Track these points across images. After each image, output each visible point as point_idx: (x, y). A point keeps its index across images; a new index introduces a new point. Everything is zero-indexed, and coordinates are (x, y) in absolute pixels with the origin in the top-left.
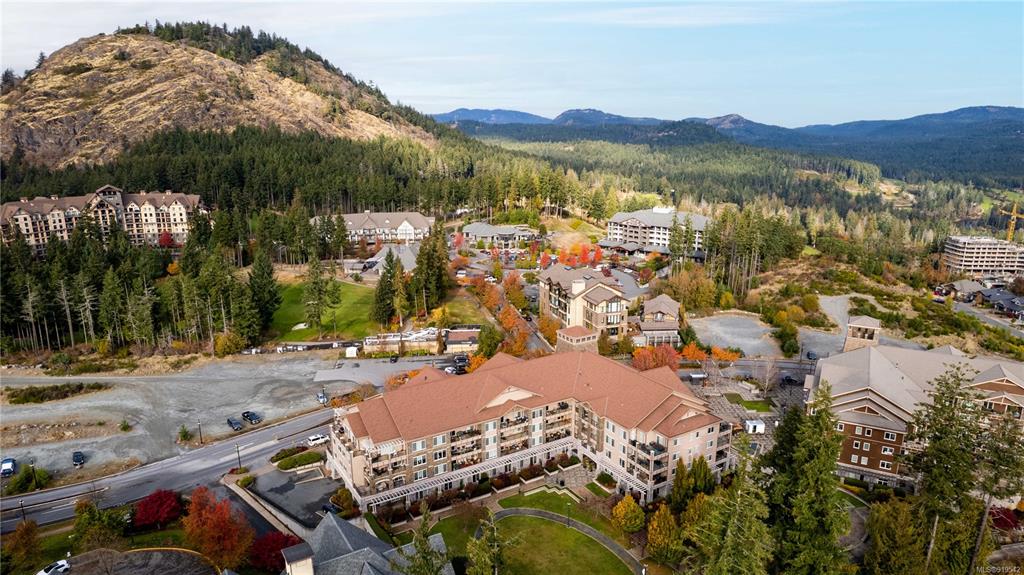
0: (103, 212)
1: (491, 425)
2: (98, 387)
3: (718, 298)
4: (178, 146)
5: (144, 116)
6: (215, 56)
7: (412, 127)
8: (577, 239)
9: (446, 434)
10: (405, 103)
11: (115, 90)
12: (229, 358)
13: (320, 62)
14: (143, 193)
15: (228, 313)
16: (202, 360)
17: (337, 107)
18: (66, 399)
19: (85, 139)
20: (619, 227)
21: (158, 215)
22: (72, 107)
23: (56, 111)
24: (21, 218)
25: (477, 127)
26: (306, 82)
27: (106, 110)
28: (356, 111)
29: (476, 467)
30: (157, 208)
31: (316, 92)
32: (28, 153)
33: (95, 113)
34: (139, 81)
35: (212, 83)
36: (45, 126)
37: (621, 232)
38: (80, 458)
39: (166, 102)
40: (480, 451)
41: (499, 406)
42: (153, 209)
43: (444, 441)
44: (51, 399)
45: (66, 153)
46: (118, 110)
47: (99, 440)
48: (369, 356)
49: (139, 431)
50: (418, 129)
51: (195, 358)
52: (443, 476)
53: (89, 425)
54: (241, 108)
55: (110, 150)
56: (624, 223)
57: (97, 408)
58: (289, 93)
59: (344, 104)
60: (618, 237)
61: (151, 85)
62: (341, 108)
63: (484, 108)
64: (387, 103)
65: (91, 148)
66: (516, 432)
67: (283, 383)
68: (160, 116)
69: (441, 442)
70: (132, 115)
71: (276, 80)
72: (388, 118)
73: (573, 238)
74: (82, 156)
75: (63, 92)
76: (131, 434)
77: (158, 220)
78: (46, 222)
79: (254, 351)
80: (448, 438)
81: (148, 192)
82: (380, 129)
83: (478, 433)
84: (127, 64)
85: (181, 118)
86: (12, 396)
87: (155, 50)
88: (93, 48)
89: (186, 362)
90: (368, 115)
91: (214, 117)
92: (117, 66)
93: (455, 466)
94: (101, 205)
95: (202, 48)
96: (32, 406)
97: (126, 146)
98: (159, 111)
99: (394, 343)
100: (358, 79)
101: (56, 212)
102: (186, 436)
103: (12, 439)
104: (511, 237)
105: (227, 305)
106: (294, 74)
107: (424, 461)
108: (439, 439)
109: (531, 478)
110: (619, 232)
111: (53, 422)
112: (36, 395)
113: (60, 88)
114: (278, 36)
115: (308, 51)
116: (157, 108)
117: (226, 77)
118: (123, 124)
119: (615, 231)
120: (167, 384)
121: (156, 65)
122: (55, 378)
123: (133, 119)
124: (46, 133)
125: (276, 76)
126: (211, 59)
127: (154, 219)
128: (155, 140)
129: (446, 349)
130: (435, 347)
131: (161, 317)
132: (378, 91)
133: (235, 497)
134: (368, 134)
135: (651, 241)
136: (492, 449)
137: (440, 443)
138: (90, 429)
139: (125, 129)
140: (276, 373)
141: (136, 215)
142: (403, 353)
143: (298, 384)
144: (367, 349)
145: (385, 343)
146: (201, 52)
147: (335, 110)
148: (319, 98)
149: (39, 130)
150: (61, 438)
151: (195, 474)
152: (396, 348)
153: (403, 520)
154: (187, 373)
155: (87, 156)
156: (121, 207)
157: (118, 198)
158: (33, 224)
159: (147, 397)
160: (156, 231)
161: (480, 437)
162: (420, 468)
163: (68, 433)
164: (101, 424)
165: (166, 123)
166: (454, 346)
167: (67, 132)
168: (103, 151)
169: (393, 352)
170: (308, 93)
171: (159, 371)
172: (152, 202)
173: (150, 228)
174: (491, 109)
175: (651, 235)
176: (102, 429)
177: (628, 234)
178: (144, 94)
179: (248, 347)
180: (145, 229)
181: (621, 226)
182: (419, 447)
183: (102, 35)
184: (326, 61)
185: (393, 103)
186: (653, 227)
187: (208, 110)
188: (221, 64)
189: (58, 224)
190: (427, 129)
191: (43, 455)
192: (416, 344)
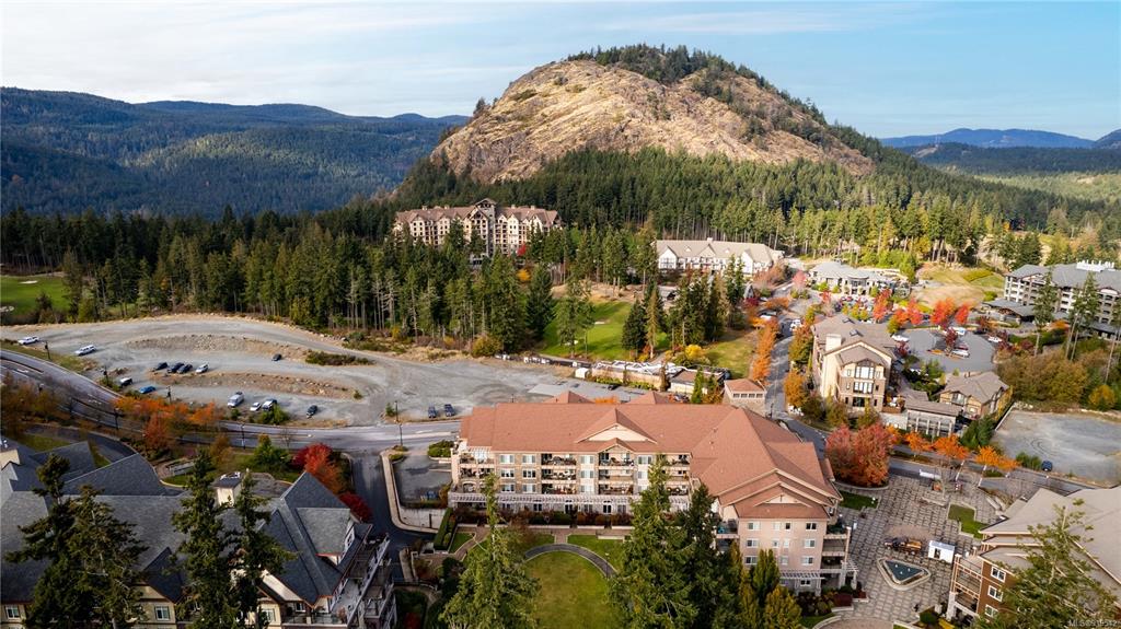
0: (479, 222)
1: (588, 458)
2: (365, 362)
3: (1087, 392)
4: (583, 164)
5: (564, 136)
6: (641, 77)
7: (847, 150)
8: (961, 294)
9: (538, 455)
10: (845, 123)
11: (547, 113)
12: (481, 359)
13: (753, 80)
14: (513, 207)
15: (489, 318)
16: (459, 356)
17: (756, 127)
18: (340, 367)
19: (515, 158)
20: (1019, 284)
21: (520, 228)
22: (513, 129)
23: (500, 133)
24: (418, 223)
25: (964, 152)
26: (729, 101)
27: (537, 131)
28: (779, 132)
29: (569, 497)
30: (520, 222)
31: (737, 111)
32: (475, 169)
33: (528, 134)
34: (568, 104)
35: (632, 104)
36: (491, 146)
37: (1022, 290)
38: (315, 410)
39: (586, 123)
40: (574, 482)
41: (604, 442)
42: (517, 221)
43: (533, 461)
44: (330, 364)
45: (501, 170)
46: (545, 131)
47: (337, 401)
48: (594, 380)
49: (365, 401)
50: (854, 153)
51: (454, 354)
52: (531, 496)
53: (336, 388)
54: (655, 128)
55: (531, 167)
56: (1026, 279)
57: (350, 377)
58: (708, 112)
59: (766, 124)
60: (1017, 296)
61: (577, 108)
62: (761, 128)
63: (993, 128)
64: (823, 122)
65: (518, 165)
66: (624, 474)
67: (503, 388)
68: (577, 137)
69: (531, 462)
70: (555, 135)
71: (698, 100)
72: (817, 140)
73: (954, 292)
74: (510, 172)
75: (510, 116)
76: (358, 402)
77: (520, 232)
78: (435, 228)
79: (505, 356)
80: (539, 459)
81: (517, 206)
82: (804, 152)
83: (574, 463)
84: (563, 88)
85: (595, 138)
86: (310, 357)
87: (588, 75)
88: (542, 75)
89: (443, 356)
90: (793, 136)
91: (626, 137)
92: (555, 91)
93: (546, 488)
94: (477, 215)
95: (631, 70)
96: (317, 366)
97: (543, 164)
98: (577, 132)
99: (619, 370)
100: (793, 96)
101: (444, 220)
102: (392, 413)
103: (287, 387)
104: (864, 281)
105: (488, 310)
106: (718, 93)
107: (512, 475)
108: (529, 457)
109: (619, 525)
110: (1018, 290)
111: (317, 381)
112: (321, 359)
113: (508, 113)
114: (712, 54)
115: (743, 68)
116: (576, 128)
117: (646, 98)
118: (546, 144)
119: (1014, 289)
120: (414, 369)
121: (585, 89)
122: (347, 349)
123: (555, 140)
124: (490, 152)
125: (699, 95)
126: (636, 80)
127: (516, 231)
128: (565, 159)
129: (669, 386)
130: (658, 384)
131: (440, 314)
132: (814, 110)
133: (380, 467)
134: (788, 157)
135: (1063, 306)
136: (589, 484)
137: (529, 462)
138: (336, 391)
139: (546, 149)
140: (505, 379)
141: (505, 227)
142: (626, 383)
143: (513, 391)
144: (595, 372)
145: (610, 369)
146: (628, 74)
147: (753, 131)
148: (738, 118)
149: (485, 149)
150: (316, 394)
151: (370, 442)
152: (620, 376)
153: (474, 523)
154: (437, 365)
155: (512, 173)
156: (493, 218)
157: (491, 211)
158: (426, 228)
159: (391, 377)
160: (517, 243)
161: (574, 467)
162: (507, 481)
163: (322, 391)
164: (344, 390)
165: (582, 143)
166: (679, 385)
167: (505, 151)
168: (526, 168)
169: (617, 379)
170: (729, 113)
171: (417, 359)
172: (518, 216)
173: (514, 239)
174: (1002, 129)
175: (1064, 299)
176: (343, 393)
177: (1030, 294)
178: (569, 116)
179: (501, 353)
180: (509, 240)
181: (1022, 282)
182: (507, 461)
183: (553, 63)
184: (762, 79)
185: (830, 122)
186: (1067, 288)
187: (623, 131)
188: (645, 85)
189: (444, 230)
190: (865, 152)
191: (296, 403)
192: (640, 376)
